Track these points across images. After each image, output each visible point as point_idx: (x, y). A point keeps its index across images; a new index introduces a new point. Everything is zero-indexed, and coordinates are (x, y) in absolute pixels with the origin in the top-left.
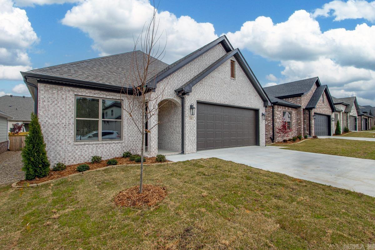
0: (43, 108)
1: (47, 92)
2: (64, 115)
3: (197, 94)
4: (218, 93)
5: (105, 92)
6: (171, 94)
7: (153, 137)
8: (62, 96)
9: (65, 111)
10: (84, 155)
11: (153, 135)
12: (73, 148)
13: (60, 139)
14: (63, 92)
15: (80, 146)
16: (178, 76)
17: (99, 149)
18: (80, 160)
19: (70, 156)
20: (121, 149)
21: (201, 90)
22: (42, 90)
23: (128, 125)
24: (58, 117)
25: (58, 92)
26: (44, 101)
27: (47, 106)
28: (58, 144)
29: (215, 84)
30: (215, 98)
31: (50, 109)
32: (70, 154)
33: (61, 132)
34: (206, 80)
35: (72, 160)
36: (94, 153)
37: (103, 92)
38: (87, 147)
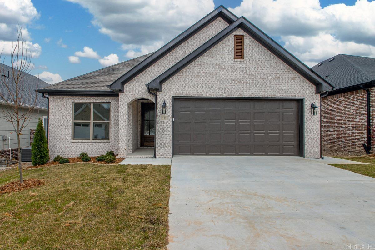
0: (52, 114)
1: (54, 102)
2: (65, 119)
3: (174, 88)
4: (210, 83)
5: (95, 97)
6: (143, 93)
7: (121, 138)
8: (64, 104)
9: (65, 116)
10: (78, 151)
11: (121, 136)
12: (71, 145)
13: (62, 138)
14: (64, 101)
15: (75, 143)
16: (152, 71)
17: (90, 146)
18: (75, 155)
19: (68, 151)
20: (108, 148)
21: (180, 83)
22: (52, 101)
23: (115, 126)
24: (61, 120)
25: (61, 101)
26: (53, 109)
27: (54, 113)
28: (61, 141)
29: (203, 72)
30: (203, 91)
31: (56, 114)
32: (68, 149)
33: (63, 132)
34: (188, 70)
35: (70, 154)
36: (86, 150)
37: (93, 97)
38: (81, 144)
